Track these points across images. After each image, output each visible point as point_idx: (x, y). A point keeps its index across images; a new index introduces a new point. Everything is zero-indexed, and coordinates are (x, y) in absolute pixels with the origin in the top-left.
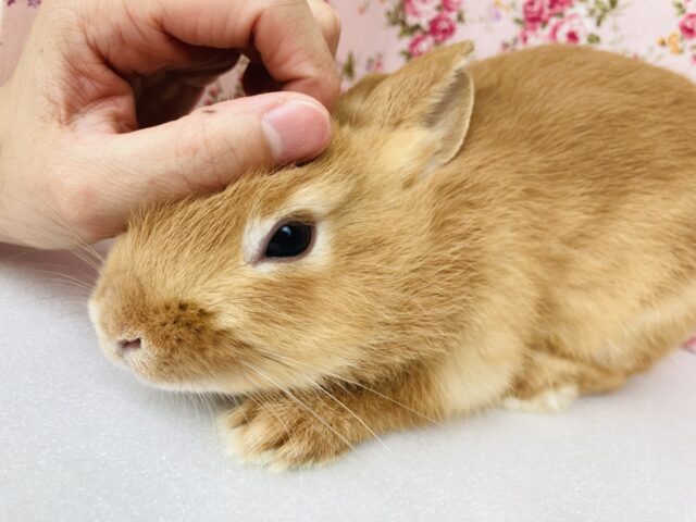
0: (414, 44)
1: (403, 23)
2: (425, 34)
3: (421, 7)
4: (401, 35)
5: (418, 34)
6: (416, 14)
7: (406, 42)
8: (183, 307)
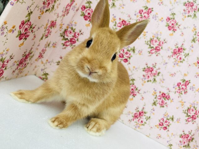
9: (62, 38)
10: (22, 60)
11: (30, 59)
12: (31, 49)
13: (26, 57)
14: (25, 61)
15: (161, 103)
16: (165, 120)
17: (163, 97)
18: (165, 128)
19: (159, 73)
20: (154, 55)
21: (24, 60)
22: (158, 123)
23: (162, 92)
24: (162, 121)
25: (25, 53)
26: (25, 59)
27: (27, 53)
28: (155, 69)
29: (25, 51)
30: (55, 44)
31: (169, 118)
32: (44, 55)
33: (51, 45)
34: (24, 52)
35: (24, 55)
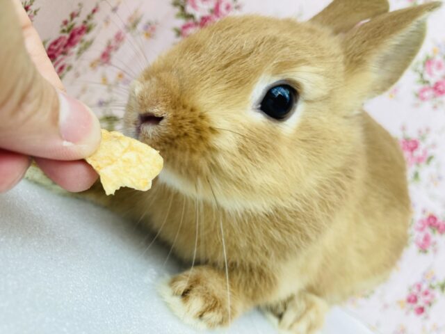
0: (185, 27)
1: (183, 8)
2: (196, 24)
3: (199, 4)
4: (178, 16)
5: (191, 21)
6: (194, 6)
7: (180, 23)
8: (202, 117)
9: (177, 10)
10: (55, 43)
11: (79, 53)
12: (94, 11)
13: (72, 36)
14: (64, 53)
15: (421, 240)
16: (425, 287)
17: (431, 225)
18: (421, 310)
19: (430, 158)
20: (427, 105)
21: (62, 49)
22: (404, 295)
23: (430, 211)
24: (415, 291)
25: (73, 16)
26: (65, 46)
27: (78, 22)
28: (422, 146)
29: (75, 8)
30: (153, 29)
31: (434, 284)
32: (115, 57)
33: (140, 27)
34: (70, 12)
35: (69, 24)
